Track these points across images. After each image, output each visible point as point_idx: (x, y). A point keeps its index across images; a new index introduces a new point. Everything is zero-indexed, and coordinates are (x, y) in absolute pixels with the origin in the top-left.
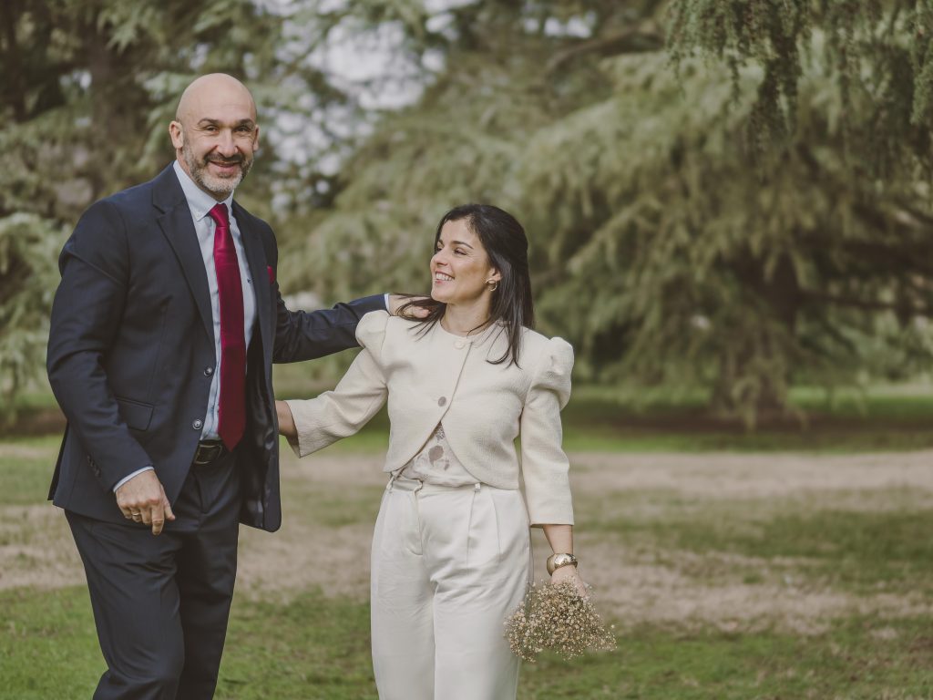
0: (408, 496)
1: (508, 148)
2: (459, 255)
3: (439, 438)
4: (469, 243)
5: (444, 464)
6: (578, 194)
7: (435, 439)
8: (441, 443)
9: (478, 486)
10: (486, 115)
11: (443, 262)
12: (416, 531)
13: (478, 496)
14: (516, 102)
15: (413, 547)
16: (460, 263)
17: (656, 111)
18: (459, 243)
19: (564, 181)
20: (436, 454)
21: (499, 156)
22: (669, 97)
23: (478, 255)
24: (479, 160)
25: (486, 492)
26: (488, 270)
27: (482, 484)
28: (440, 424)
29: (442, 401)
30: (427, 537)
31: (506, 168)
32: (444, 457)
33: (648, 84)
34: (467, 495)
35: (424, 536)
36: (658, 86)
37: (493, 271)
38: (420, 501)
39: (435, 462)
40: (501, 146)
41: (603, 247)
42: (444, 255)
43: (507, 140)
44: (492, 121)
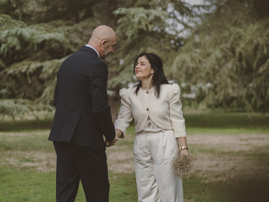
0: (144, 136)
1: (241, 31)
2: (143, 65)
3: (149, 120)
4: (146, 62)
5: (152, 127)
7: (148, 120)
8: (150, 121)
9: (163, 130)
10: (234, 20)
11: (138, 68)
12: (148, 145)
13: (164, 134)
15: (147, 150)
16: (143, 68)
18: (143, 62)
20: (149, 125)
21: (238, 33)
23: (148, 65)
25: (166, 132)
26: (151, 70)
27: (165, 130)
28: (149, 116)
29: (148, 110)
30: (151, 147)
31: (240, 37)
32: (152, 125)
34: (161, 134)
35: (150, 146)
37: (152, 70)
38: (147, 137)
39: (150, 127)
40: (238, 30)
42: (139, 66)
43: (241, 28)
44: (236, 22)
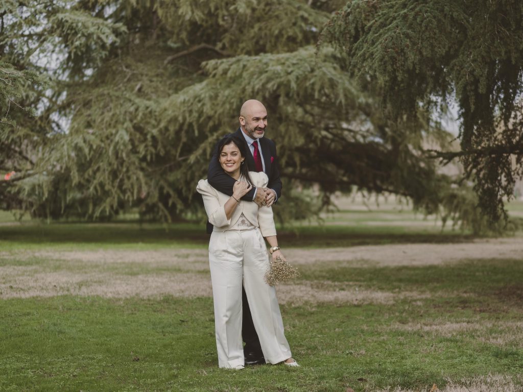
0: (237, 233)
1: (151, 104)
6: (190, 125)
8: (244, 218)
10: (137, 88)
13: (257, 231)
14: (151, 81)
17: (228, 86)
19: (184, 119)
21: (147, 107)
22: (234, 80)
23: (239, 154)
24: (137, 109)
28: (242, 213)
33: (225, 72)
36: (229, 74)
38: (242, 234)
40: (148, 103)
41: (205, 151)
43: (149, 99)
44: (140, 90)
